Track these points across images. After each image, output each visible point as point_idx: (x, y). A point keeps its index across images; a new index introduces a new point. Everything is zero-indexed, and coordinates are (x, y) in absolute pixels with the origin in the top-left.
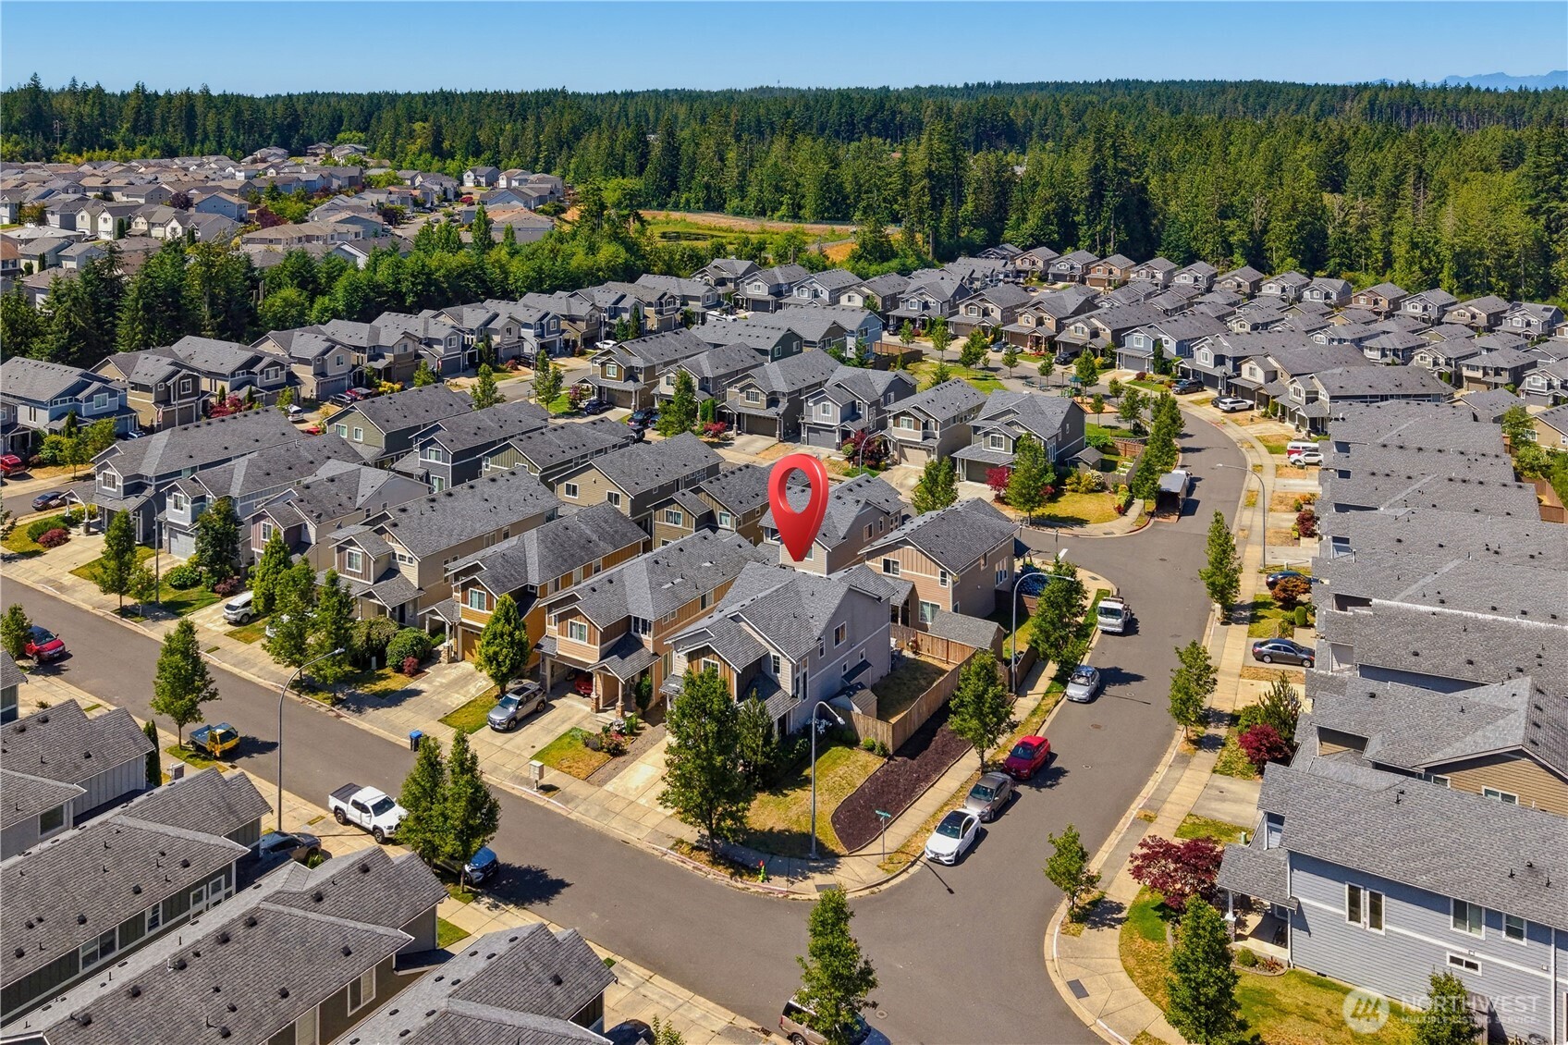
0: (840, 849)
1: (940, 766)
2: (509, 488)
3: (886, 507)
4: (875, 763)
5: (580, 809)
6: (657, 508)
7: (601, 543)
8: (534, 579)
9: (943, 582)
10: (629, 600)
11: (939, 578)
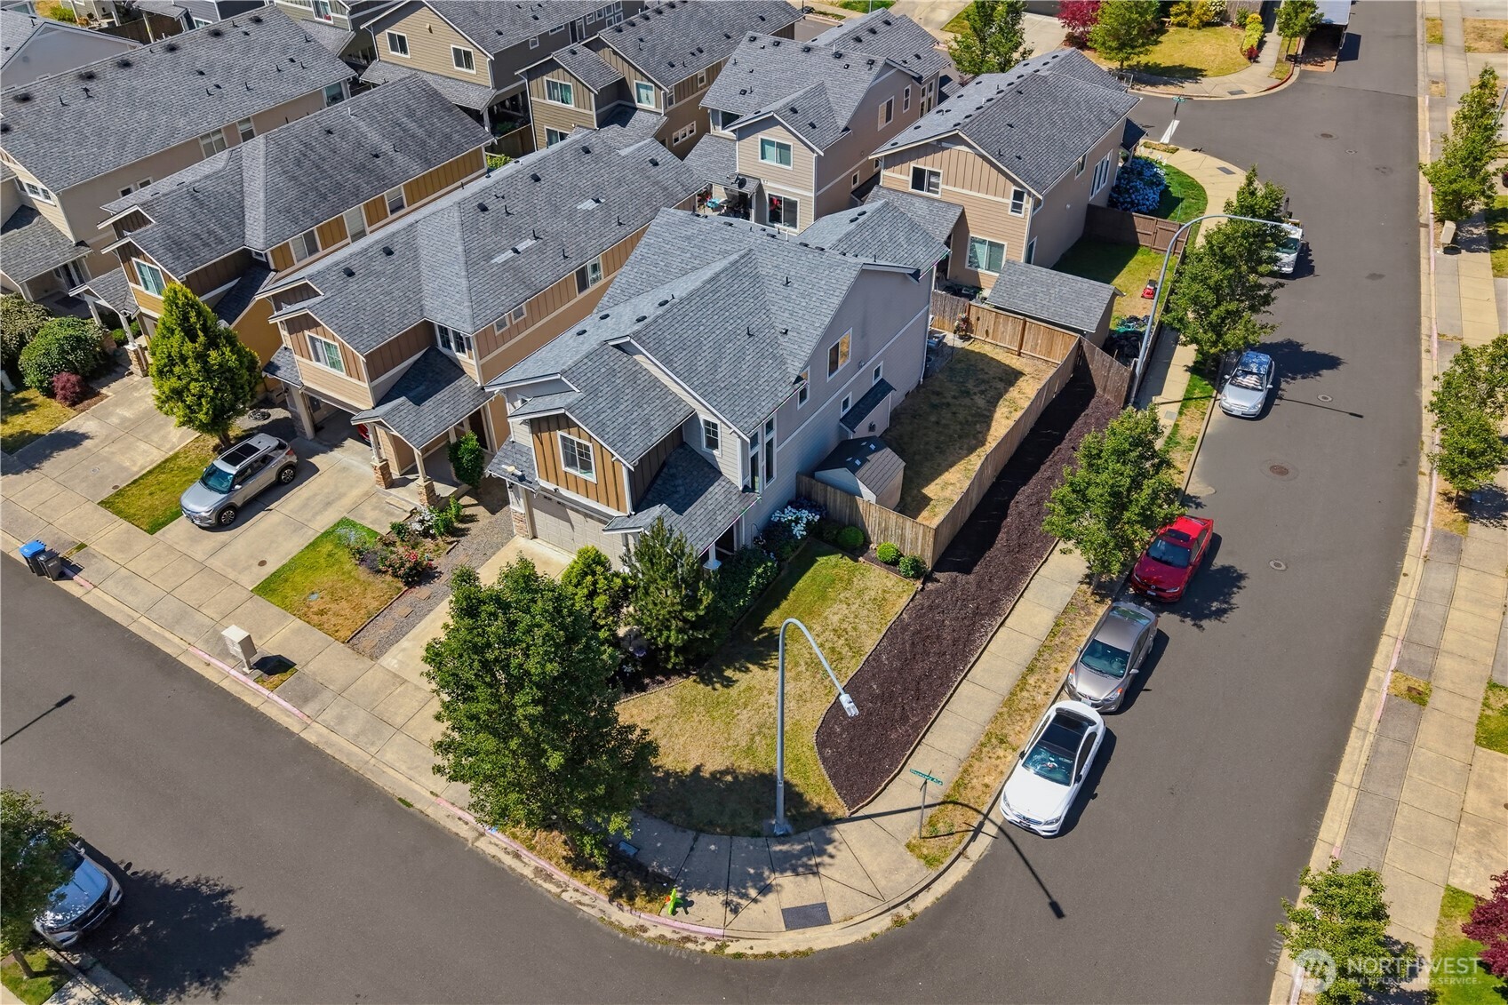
0: (834, 804)
1: (1014, 580)
2: (248, 49)
3: (916, 68)
4: (899, 593)
5: (328, 716)
6: (532, 74)
7: (400, 159)
8: (256, 239)
9: (1017, 207)
10: (428, 288)
11: (1010, 201)
